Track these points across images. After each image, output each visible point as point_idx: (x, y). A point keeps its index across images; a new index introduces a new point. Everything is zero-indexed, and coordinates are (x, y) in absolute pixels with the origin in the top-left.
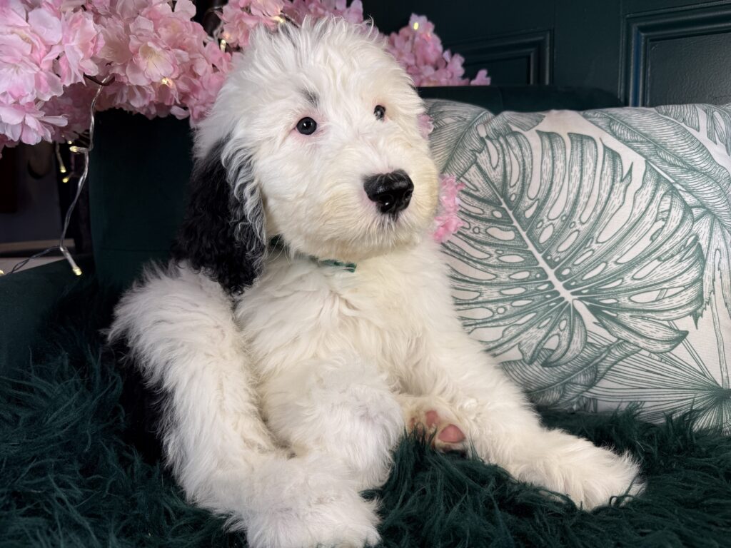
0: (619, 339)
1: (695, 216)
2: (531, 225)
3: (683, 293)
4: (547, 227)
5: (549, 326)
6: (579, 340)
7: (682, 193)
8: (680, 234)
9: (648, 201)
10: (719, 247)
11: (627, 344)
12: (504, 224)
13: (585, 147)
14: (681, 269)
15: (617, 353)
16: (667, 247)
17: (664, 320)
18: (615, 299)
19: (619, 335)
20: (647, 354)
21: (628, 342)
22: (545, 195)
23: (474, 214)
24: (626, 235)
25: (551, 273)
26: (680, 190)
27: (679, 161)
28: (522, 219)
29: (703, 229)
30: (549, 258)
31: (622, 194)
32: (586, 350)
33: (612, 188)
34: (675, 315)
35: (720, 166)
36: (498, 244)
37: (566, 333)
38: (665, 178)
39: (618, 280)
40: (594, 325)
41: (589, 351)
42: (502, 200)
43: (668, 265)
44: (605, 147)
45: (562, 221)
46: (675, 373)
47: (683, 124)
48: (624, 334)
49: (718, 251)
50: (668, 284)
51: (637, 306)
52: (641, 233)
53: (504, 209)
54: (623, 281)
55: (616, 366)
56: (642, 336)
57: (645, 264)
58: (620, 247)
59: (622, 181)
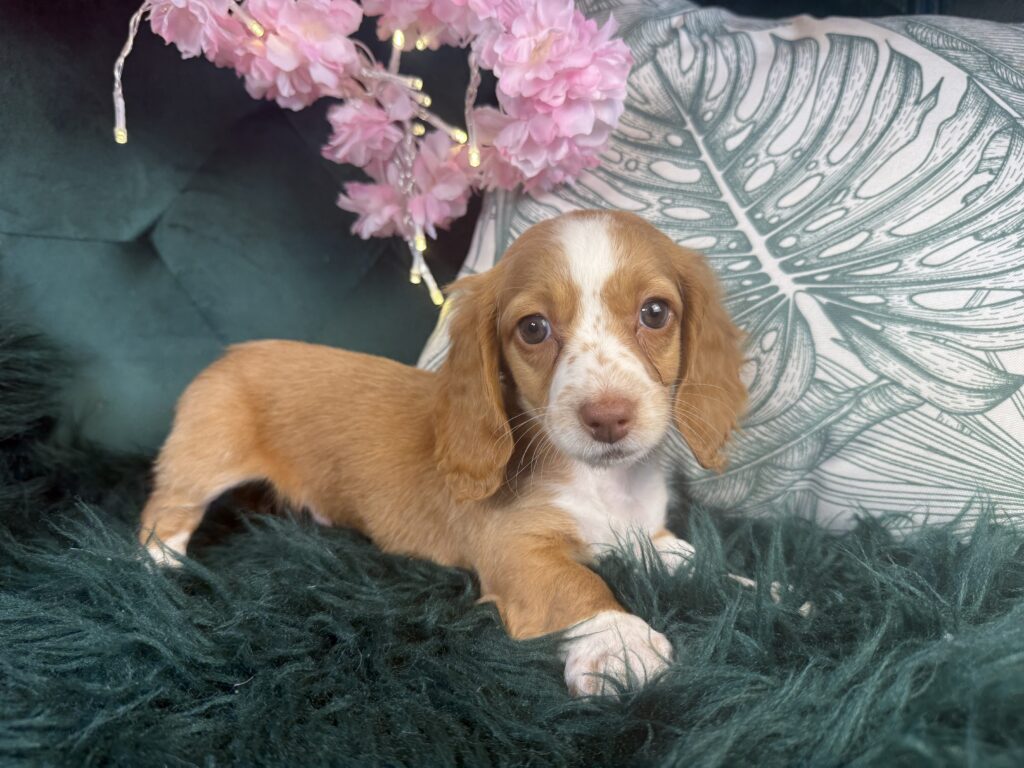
0: (882, 377)
2: (733, 163)
4: (763, 165)
6: (799, 373)
9: (963, 139)
11: (895, 390)
12: (684, 155)
15: (873, 406)
16: (993, 217)
17: (977, 349)
18: (881, 296)
19: (883, 369)
20: (934, 413)
21: (898, 384)
22: (767, 115)
23: (632, 140)
24: (914, 189)
25: (759, 243)
28: (719, 151)
30: (759, 216)
31: (914, 124)
32: (809, 394)
33: (896, 113)
34: (999, 341)
36: (667, 189)
37: (774, 357)
38: (1002, 108)
39: (890, 262)
40: (833, 345)
41: (816, 397)
42: (688, 119)
43: (994, 248)
44: (893, 53)
45: (793, 158)
48: (893, 367)
50: (991, 281)
51: (928, 316)
52: (945, 189)
53: (689, 133)
54: (900, 266)
55: (867, 433)
56: (930, 376)
57: (947, 242)
58: (899, 209)
59: (917, 102)
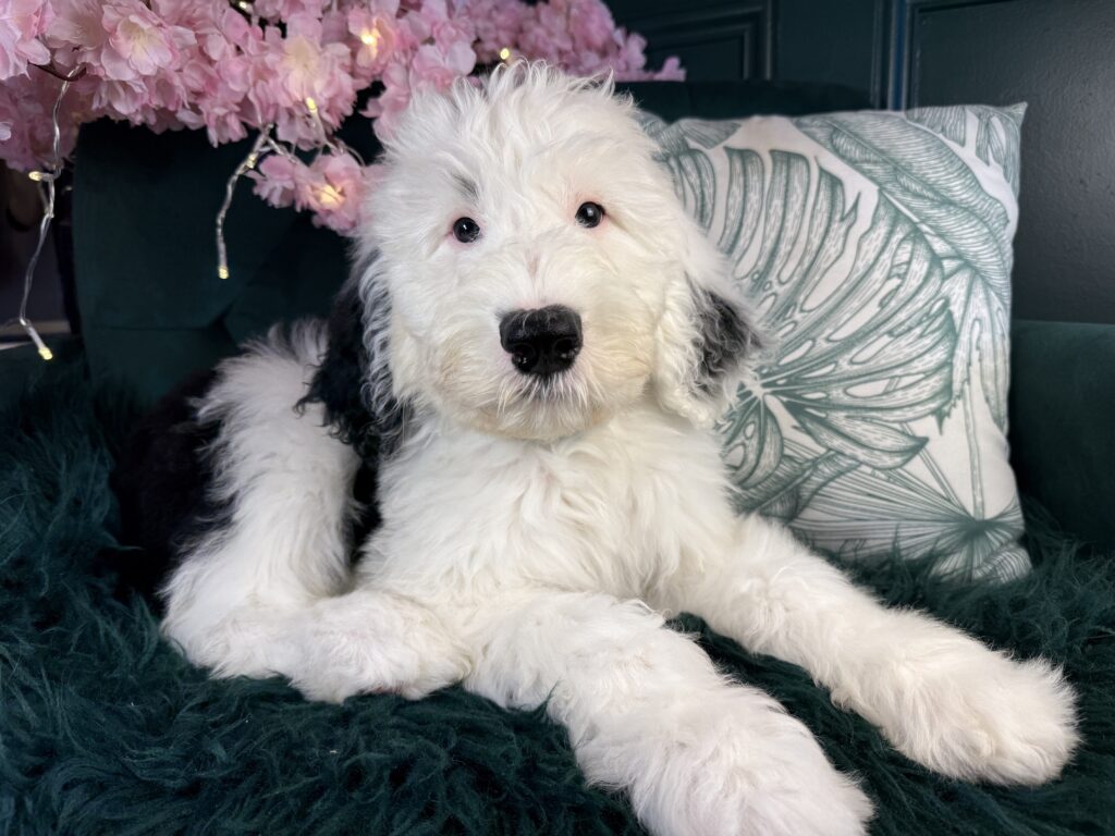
0: (830, 449)
1: (947, 271)
3: (924, 383)
5: (731, 431)
6: (772, 452)
7: (928, 238)
8: (922, 297)
9: (878, 250)
10: (979, 316)
11: (839, 457)
13: (793, 171)
14: (921, 348)
15: (827, 470)
16: (902, 316)
17: (894, 422)
18: (824, 392)
19: (829, 444)
20: (869, 470)
21: (842, 454)
22: (731, 241)
24: (844, 298)
26: (927, 233)
27: (928, 190)
29: (957, 290)
31: (841, 240)
32: (782, 465)
33: (827, 231)
34: (910, 414)
35: (991, 197)
37: (754, 442)
38: (905, 215)
39: (831, 363)
40: (794, 431)
41: (787, 467)
43: (903, 342)
44: (822, 172)
45: (753, 280)
46: (909, 498)
47: (941, 136)
48: (837, 442)
49: (977, 324)
50: (901, 369)
51: (858, 403)
52: (867, 295)
54: (836, 366)
55: (825, 489)
56: (863, 446)
57: (869, 341)
58: (834, 317)
59: (842, 219)
